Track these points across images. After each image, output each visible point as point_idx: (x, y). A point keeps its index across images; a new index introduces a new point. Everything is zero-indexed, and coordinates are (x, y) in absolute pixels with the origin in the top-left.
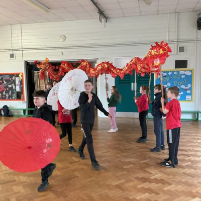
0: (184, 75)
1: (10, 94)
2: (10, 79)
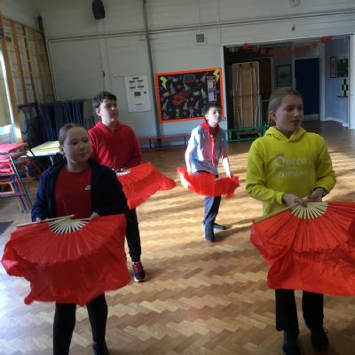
1: (196, 107)
2: (197, 81)
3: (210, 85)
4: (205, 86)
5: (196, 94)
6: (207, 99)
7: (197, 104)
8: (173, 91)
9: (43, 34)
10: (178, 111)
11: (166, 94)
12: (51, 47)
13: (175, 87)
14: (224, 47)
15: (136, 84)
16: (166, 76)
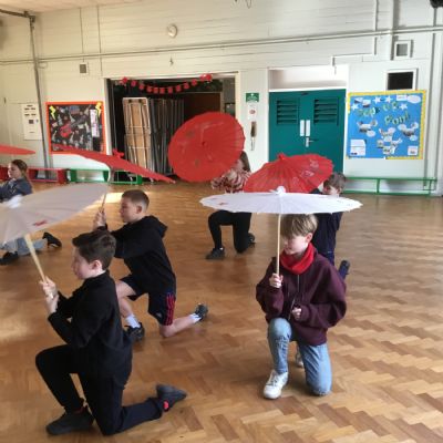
0: (404, 102)
1: (81, 142)
2: (81, 113)
3: (93, 120)
4: (88, 119)
5: (81, 127)
6: (90, 134)
7: (82, 139)
8: (61, 123)
10: (65, 143)
11: (55, 125)
13: (62, 118)
15: (30, 112)
16: (54, 106)
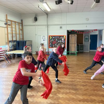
2: (59, 38)
3: (63, 39)
5: (59, 41)
8: (53, 40)
9: (22, 24)
10: (54, 45)
11: (51, 41)
12: (24, 27)
14: (67, 30)
15: (44, 38)
16: (51, 36)
